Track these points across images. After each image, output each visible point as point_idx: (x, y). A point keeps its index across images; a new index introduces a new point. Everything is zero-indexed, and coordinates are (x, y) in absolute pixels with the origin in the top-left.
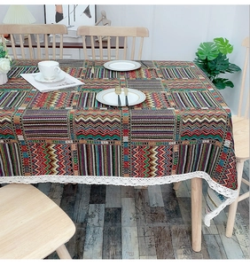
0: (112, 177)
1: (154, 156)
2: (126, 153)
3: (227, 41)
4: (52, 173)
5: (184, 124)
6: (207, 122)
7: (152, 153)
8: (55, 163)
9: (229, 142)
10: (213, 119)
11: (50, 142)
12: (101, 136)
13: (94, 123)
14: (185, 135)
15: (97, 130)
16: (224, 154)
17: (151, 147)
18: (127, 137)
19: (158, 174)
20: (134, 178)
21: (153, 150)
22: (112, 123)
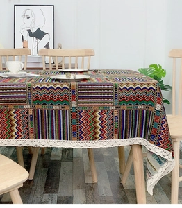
0: (62, 140)
1: (97, 119)
2: (74, 117)
3: (160, 67)
4: (11, 137)
5: (121, 90)
6: (140, 89)
7: (96, 117)
8: (14, 128)
9: (160, 106)
10: (145, 86)
11: (12, 107)
12: (53, 101)
13: (48, 89)
14: (123, 100)
15: (50, 95)
16: (157, 117)
17: (95, 111)
18: (75, 102)
19: (102, 138)
20: (81, 141)
21: (97, 113)
22: (62, 89)
